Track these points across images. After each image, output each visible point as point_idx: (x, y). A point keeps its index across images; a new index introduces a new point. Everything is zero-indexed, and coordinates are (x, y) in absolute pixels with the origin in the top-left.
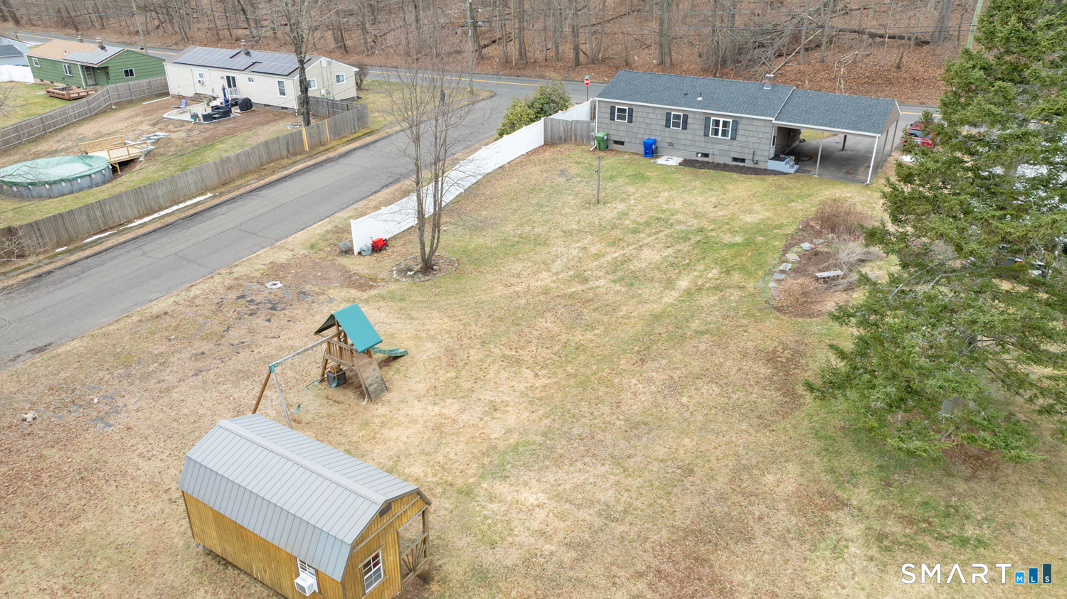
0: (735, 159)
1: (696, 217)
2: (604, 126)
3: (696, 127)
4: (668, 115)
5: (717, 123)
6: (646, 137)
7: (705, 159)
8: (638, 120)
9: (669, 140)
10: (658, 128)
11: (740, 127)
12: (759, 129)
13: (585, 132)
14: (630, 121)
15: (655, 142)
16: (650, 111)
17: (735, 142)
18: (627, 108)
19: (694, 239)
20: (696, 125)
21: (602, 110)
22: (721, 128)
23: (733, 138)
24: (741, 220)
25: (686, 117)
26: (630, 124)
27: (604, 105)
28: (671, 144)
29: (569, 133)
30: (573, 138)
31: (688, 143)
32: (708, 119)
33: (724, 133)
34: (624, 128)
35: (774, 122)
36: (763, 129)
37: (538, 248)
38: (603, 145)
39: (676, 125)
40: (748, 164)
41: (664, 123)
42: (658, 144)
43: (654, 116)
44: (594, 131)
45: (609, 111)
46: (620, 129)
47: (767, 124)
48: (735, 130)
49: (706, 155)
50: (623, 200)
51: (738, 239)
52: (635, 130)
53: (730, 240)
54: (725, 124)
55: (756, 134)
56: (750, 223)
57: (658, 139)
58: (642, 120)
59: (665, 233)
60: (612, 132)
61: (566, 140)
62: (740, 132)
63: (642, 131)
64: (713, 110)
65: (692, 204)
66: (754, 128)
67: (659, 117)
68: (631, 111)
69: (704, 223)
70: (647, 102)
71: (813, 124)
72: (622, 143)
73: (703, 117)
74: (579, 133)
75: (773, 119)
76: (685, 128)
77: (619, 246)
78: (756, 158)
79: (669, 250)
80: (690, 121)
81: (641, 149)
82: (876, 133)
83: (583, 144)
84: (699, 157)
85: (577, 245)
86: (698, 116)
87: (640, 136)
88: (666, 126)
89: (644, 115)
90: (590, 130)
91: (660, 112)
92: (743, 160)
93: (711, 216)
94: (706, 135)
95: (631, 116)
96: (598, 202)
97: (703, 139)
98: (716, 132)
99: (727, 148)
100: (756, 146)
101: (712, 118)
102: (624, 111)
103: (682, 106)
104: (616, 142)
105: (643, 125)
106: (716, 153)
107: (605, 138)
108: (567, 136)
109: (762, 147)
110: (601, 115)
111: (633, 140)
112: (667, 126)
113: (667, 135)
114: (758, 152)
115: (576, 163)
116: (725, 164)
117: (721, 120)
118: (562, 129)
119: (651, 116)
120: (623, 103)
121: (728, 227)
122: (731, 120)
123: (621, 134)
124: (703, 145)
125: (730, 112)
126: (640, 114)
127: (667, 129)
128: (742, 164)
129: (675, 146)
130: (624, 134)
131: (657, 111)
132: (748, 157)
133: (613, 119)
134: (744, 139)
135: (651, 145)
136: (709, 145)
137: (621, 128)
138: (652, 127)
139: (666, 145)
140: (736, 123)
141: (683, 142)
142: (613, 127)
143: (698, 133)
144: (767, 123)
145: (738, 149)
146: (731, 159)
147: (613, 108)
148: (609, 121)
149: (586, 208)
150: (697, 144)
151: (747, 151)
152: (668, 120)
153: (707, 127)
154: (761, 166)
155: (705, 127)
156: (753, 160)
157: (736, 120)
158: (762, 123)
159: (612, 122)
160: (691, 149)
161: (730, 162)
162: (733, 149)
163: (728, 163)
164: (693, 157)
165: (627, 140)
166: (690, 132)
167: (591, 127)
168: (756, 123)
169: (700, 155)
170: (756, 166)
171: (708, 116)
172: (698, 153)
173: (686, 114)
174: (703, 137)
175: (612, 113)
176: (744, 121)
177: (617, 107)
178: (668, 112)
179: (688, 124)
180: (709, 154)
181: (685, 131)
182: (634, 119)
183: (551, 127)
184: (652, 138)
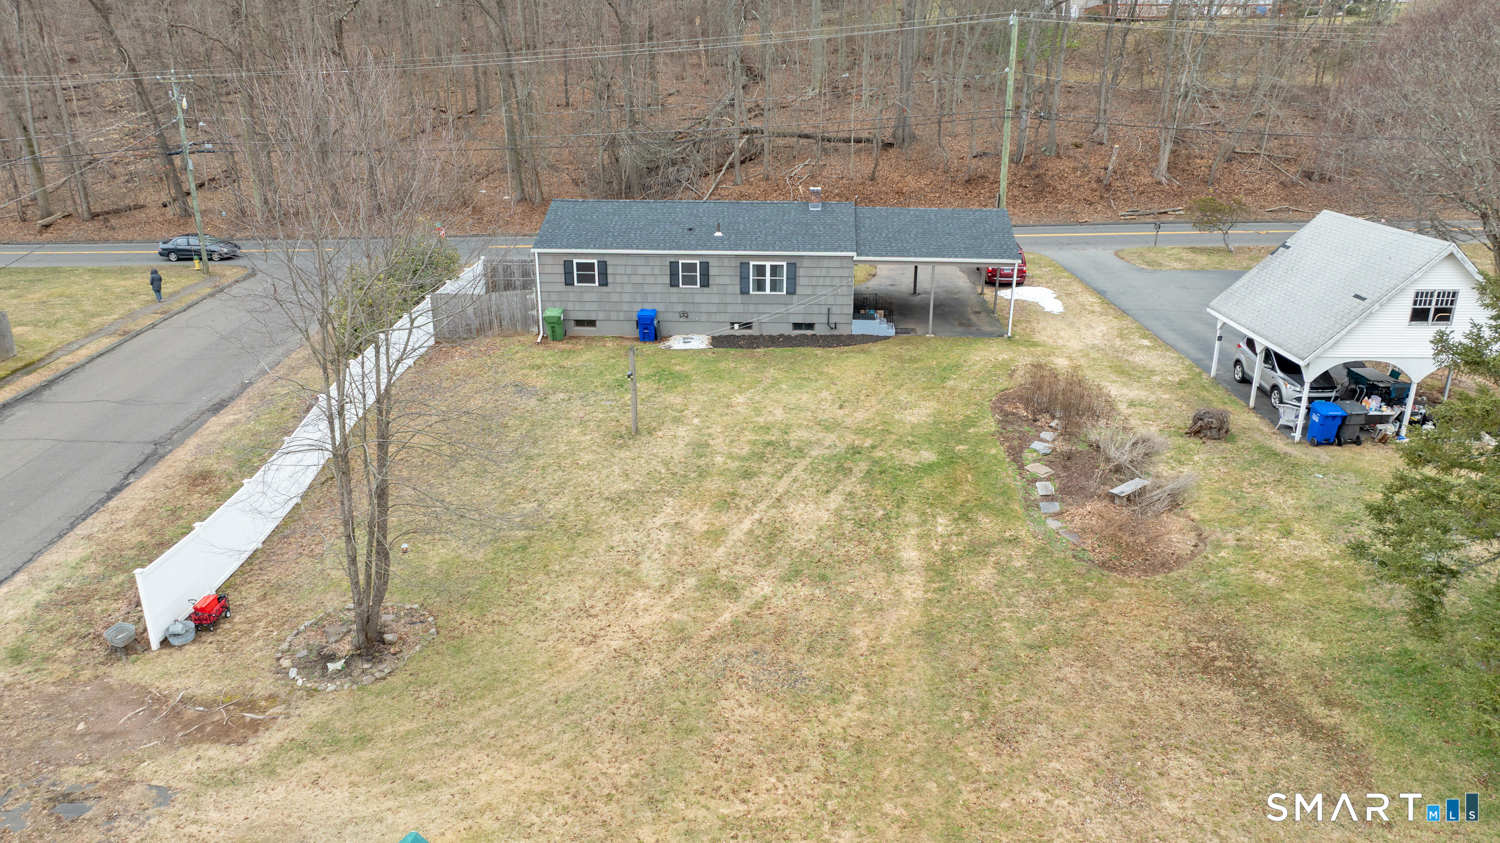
0: (797, 326)
1: (828, 429)
2: (554, 297)
3: (726, 280)
4: (673, 266)
5: (760, 270)
6: (638, 308)
7: (747, 332)
8: (619, 279)
9: (680, 308)
10: (658, 289)
11: (801, 272)
12: (833, 273)
13: (519, 316)
14: (604, 283)
15: (655, 314)
16: (640, 261)
17: (795, 297)
18: (595, 261)
19: (858, 469)
20: (724, 278)
21: (548, 270)
22: (768, 278)
23: (791, 292)
24: (900, 421)
25: (705, 266)
26: (604, 289)
27: (550, 260)
28: (684, 314)
29: (486, 318)
31: (714, 309)
32: (744, 266)
33: (775, 286)
34: (593, 297)
35: (856, 258)
36: (839, 272)
37: (583, 544)
38: (559, 331)
39: (689, 280)
40: (822, 330)
41: (667, 280)
42: (661, 317)
43: (647, 270)
44: (534, 307)
45: (561, 269)
46: (585, 299)
48: (793, 279)
49: (747, 326)
50: (676, 421)
51: (928, 456)
52: (614, 298)
53: (917, 459)
54: (774, 269)
55: (828, 281)
56: (921, 425)
57: (660, 308)
58: (625, 279)
59: (801, 467)
60: (570, 307)
61: (481, 331)
62: (802, 281)
63: (626, 298)
64: (752, 249)
65: (800, 408)
66: (825, 272)
67: (657, 271)
68: (603, 265)
69: (851, 438)
70: (632, 248)
71: (915, 255)
72: (592, 323)
73: (735, 263)
74: (505, 313)
75: (854, 254)
76: (705, 284)
77: (738, 507)
78: (833, 320)
79: (832, 496)
80: (712, 271)
81: (633, 330)
82: (1014, 258)
84: (737, 330)
85: (658, 521)
86: (726, 262)
87: (625, 307)
88: (672, 285)
89: (629, 270)
90: (528, 306)
91: (658, 262)
92: (810, 326)
93: (850, 423)
94: (744, 291)
95: (604, 274)
96: (635, 432)
97: (739, 298)
98: (760, 286)
99: (782, 309)
100: (831, 301)
101: (752, 263)
102: (591, 267)
103: (696, 249)
104: (579, 323)
105: (629, 288)
106: (765, 318)
107: (559, 317)
109: (840, 300)
110: (547, 278)
111: (613, 316)
112: (674, 283)
113: (674, 299)
114: (835, 310)
115: (532, 368)
116: (781, 336)
117: (768, 264)
119: (641, 270)
120: (588, 254)
121: (894, 437)
122: (785, 264)
123: (588, 307)
124: (740, 308)
125: (781, 250)
126: (621, 270)
127: (674, 290)
128: (809, 332)
129: (692, 316)
130: (594, 307)
131: (652, 262)
132: (819, 319)
133: (569, 282)
134: (808, 291)
135: (652, 320)
136: (752, 308)
137: (587, 297)
138: (646, 289)
139: (675, 317)
140: (792, 267)
141: (704, 308)
142: (572, 297)
143: (730, 289)
144: (845, 261)
145: (801, 309)
146: (791, 326)
147: (568, 265)
148: (563, 287)
149: (620, 447)
150: (730, 308)
151: (816, 309)
152: (674, 275)
153: (744, 278)
154: (843, 331)
155: (741, 278)
156: (828, 324)
157: (793, 261)
158: (837, 263)
159: (570, 288)
160: (719, 318)
161: (789, 331)
162: (793, 309)
163: (786, 334)
164: (726, 331)
165: (601, 316)
166: (715, 291)
167: (529, 302)
168: (826, 263)
169: (736, 326)
170: (835, 332)
171: (744, 261)
172: (733, 324)
173: (704, 260)
174: (740, 297)
175: (568, 273)
176: (806, 263)
177: (575, 261)
178: (673, 260)
179: (711, 278)
180: (752, 323)
181: (706, 290)
182: (610, 279)
183: (448, 311)
184: (649, 307)
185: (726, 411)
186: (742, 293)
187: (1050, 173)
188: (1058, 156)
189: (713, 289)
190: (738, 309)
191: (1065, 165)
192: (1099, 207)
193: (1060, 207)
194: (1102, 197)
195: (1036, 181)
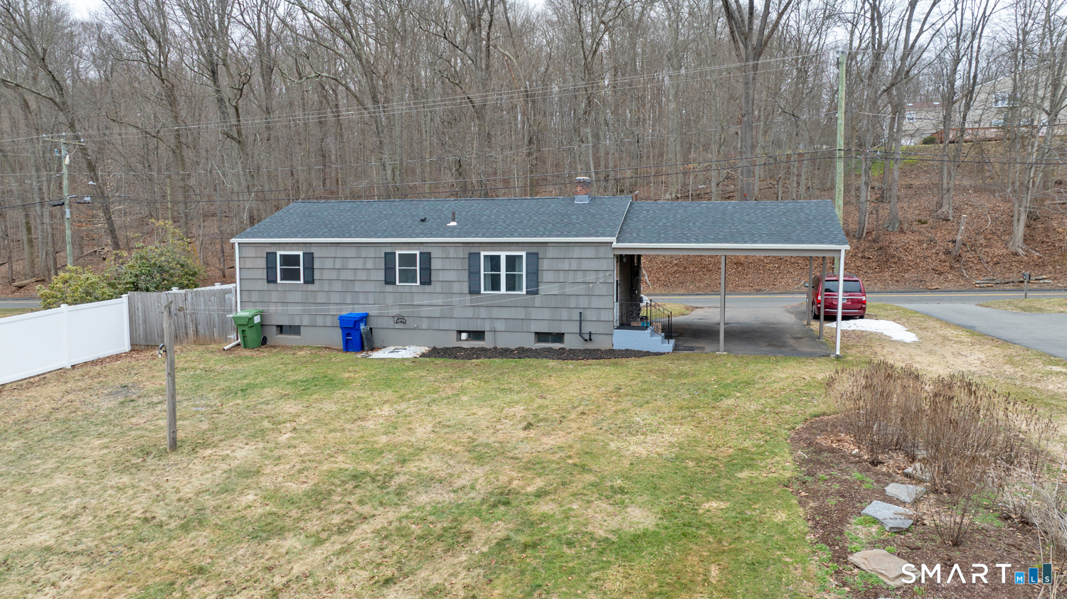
0: (541, 336)
1: (480, 459)
2: (255, 297)
3: (451, 276)
4: (389, 257)
5: (494, 261)
7: (477, 344)
8: (326, 275)
9: (395, 312)
10: (370, 287)
11: (545, 264)
12: (586, 265)
13: (216, 318)
14: (310, 280)
15: (364, 318)
16: (351, 252)
17: (538, 300)
18: (301, 253)
19: (485, 536)
20: (449, 271)
21: (249, 264)
22: (503, 273)
23: (533, 292)
24: (618, 452)
25: (426, 258)
26: (310, 287)
27: (250, 252)
28: (400, 319)
29: (182, 322)
30: (191, 331)
31: (437, 312)
32: (474, 257)
33: (512, 284)
34: (297, 297)
35: (615, 245)
36: (595, 265)
38: (251, 335)
39: (407, 276)
40: (571, 342)
41: (381, 276)
42: (373, 323)
43: (358, 264)
44: (233, 308)
45: (262, 263)
46: (289, 300)
47: (602, 251)
48: (534, 275)
49: (477, 335)
50: (256, 435)
51: (641, 517)
52: (321, 298)
53: (614, 523)
54: (512, 261)
55: (579, 277)
56: (648, 459)
57: (372, 311)
58: (333, 275)
59: (378, 523)
60: (272, 308)
62: (546, 276)
63: (336, 298)
64: (484, 236)
65: (461, 426)
66: (574, 265)
67: (370, 265)
68: (310, 257)
69: (508, 475)
70: (344, 236)
71: (697, 241)
72: (295, 330)
73: (463, 253)
74: (201, 317)
75: (613, 239)
76: (427, 281)
78: (587, 328)
80: (435, 264)
81: (337, 337)
82: (838, 243)
83: (212, 340)
84: (465, 342)
86: (452, 252)
88: (387, 282)
89: (338, 264)
91: (371, 252)
92: (559, 337)
93: (525, 450)
94: (474, 291)
95: (310, 269)
96: (174, 445)
97: (468, 299)
98: (495, 285)
99: (520, 313)
100: (584, 302)
101: (483, 254)
102: (295, 259)
103: (417, 236)
104: (281, 329)
105: (337, 286)
106: (500, 326)
107: (257, 320)
108: (177, 328)
109: (596, 303)
110: (247, 274)
111: (320, 321)
112: (389, 281)
113: (390, 300)
114: (589, 315)
116: (521, 348)
117: (503, 255)
119: (352, 264)
120: (290, 244)
121: (589, 478)
122: (524, 254)
123: (293, 309)
124: (469, 313)
125: (520, 236)
126: (329, 263)
127: (389, 288)
128: (557, 346)
129: (410, 323)
130: (299, 309)
131: (365, 252)
132: (569, 328)
133: (271, 280)
134: (555, 290)
135: (358, 326)
136: (483, 313)
137: (291, 297)
138: (358, 287)
139: (391, 323)
140: (534, 258)
141: (425, 311)
142: (274, 296)
143: (456, 288)
144: (601, 249)
145: (546, 314)
146: (532, 336)
147: (270, 257)
148: (264, 285)
150: (456, 313)
152: (389, 269)
153: (473, 273)
154: (600, 343)
155: (470, 273)
156: (581, 334)
157: (534, 250)
158: (590, 252)
159: (272, 286)
160: (444, 324)
161: (530, 343)
162: (534, 314)
163: (527, 346)
164: (450, 341)
165: (306, 321)
166: (438, 290)
167: (228, 305)
168: (577, 252)
169: (464, 336)
170: (590, 346)
171: (474, 250)
172: (460, 332)
173: (426, 250)
174: (468, 297)
175: (270, 268)
176: (551, 252)
177: (279, 253)
178: (389, 250)
179: (433, 273)
180: (483, 332)
181: (427, 288)
182: (317, 275)
183: (144, 312)
184: (359, 310)
185: (345, 426)
186: (471, 292)
187: (894, 245)
188: (902, 231)
189: (436, 287)
190: (466, 312)
191: (909, 238)
192: (950, 276)
193: (906, 276)
194: (951, 268)
195: (880, 252)
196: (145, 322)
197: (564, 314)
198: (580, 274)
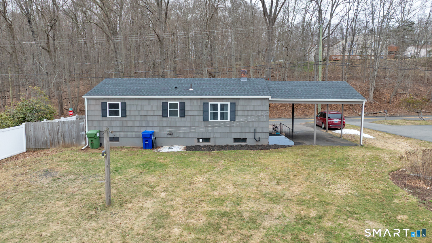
0: (236, 140)
1: (273, 201)
2: (95, 124)
3: (195, 113)
4: (165, 105)
5: (215, 107)
6: (143, 130)
7: (207, 144)
8: (133, 113)
9: (168, 130)
10: (155, 118)
11: (238, 108)
12: (257, 108)
13: (74, 134)
14: (124, 115)
15: (153, 133)
16: (145, 102)
17: (235, 124)
18: (120, 103)
20: (194, 111)
21: (92, 108)
22: (219, 112)
23: (233, 119)
25: (183, 105)
26: (124, 119)
27: (93, 102)
28: (170, 134)
29: (56, 136)
30: (61, 141)
31: (188, 130)
32: (205, 105)
33: (223, 116)
34: (118, 123)
35: (270, 99)
36: (261, 108)
38: (96, 142)
39: (173, 113)
40: (250, 142)
41: (161, 113)
42: (157, 136)
43: (149, 108)
44: (84, 130)
45: (100, 108)
47: (264, 102)
48: (233, 112)
49: (207, 140)
50: (147, 195)
52: (130, 124)
54: (223, 107)
55: (254, 113)
57: (156, 130)
58: (136, 113)
60: (105, 129)
61: (52, 144)
62: (239, 113)
63: (137, 124)
64: (210, 95)
66: (252, 108)
67: (155, 108)
68: (124, 105)
69: (295, 208)
70: (141, 95)
71: (304, 98)
73: (200, 103)
74: (67, 134)
75: (269, 97)
76: (183, 115)
78: (258, 136)
80: (187, 108)
81: (140, 142)
82: (362, 99)
83: (72, 145)
84: (201, 143)
86: (195, 102)
87: (136, 130)
88: (163, 116)
89: (139, 108)
90: (79, 129)
91: (156, 102)
92: (244, 140)
93: (290, 195)
94: (206, 120)
95: (124, 110)
96: (110, 204)
98: (215, 116)
99: (227, 130)
100: (256, 124)
101: (210, 103)
102: (117, 106)
103: (178, 95)
105: (138, 118)
106: (217, 135)
107: (98, 135)
108: (53, 139)
109: (261, 124)
110: (91, 113)
111: (129, 134)
112: (165, 115)
113: (165, 124)
114: (258, 130)
115: (66, 161)
116: (227, 145)
117: (219, 104)
118: (47, 132)
119: (146, 108)
120: (115, 99)
121: (334, 208)
122: (229, 103)
125: (227, 95)
126: (134, 108)
127: (165, 119)
128: (243, 144)
129: (175, 135)
130: (119, 129)
131: (152, 102)
132: (249, 136)
133: (104, 115)
134: (243, 119)
135: (151, 135)
136: (210, 130)
137: (114, 124)
138: (149, 119)
139: (165, 135)
140: (233, 105)
141: (182, 130)
142: (106, 124)
143: (197, 118)
145: (239, 130)
146: (233, 140)
147: (104, 105)
148: (100, 118)
150: (197, 130)
152: (164, 110)
153: (205, 112)
154: (263, 142)
155: (204, 112)
156: (255, 138)
157: (234, 101)
158: (259, 103)
159: (104, 118)
160: (191, 135)
161: (231, 143)
162: (233, 130)
163: (230, 144)
164: (195, 143)
165: (122, 134)
166: (188, 119)
167: (81, 127)
168: (253, 103)
169: (201, 140)
170: (259, 143)
171: (206, 101)
172: (198, 139)
173: (182, 101)
174: (203, 123)
175: (104, 110)
176: (241, 102)
177: (108, 103)
178: (164, 101)
179: (186, 112)
180: (210, 138)
181: (183, 119)
182: (128, 113)
183: (34, 132)
184: (149, 130)
185: (189, 187)
186: (204, 121)
189: (187, 118)
190: (202, 130)
192: (349, 112)
196: (35, 137)
197: (247, 130)
198: (254, 112)
